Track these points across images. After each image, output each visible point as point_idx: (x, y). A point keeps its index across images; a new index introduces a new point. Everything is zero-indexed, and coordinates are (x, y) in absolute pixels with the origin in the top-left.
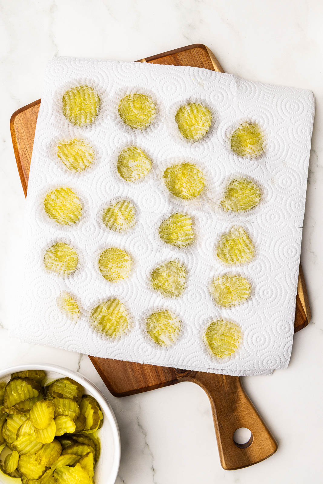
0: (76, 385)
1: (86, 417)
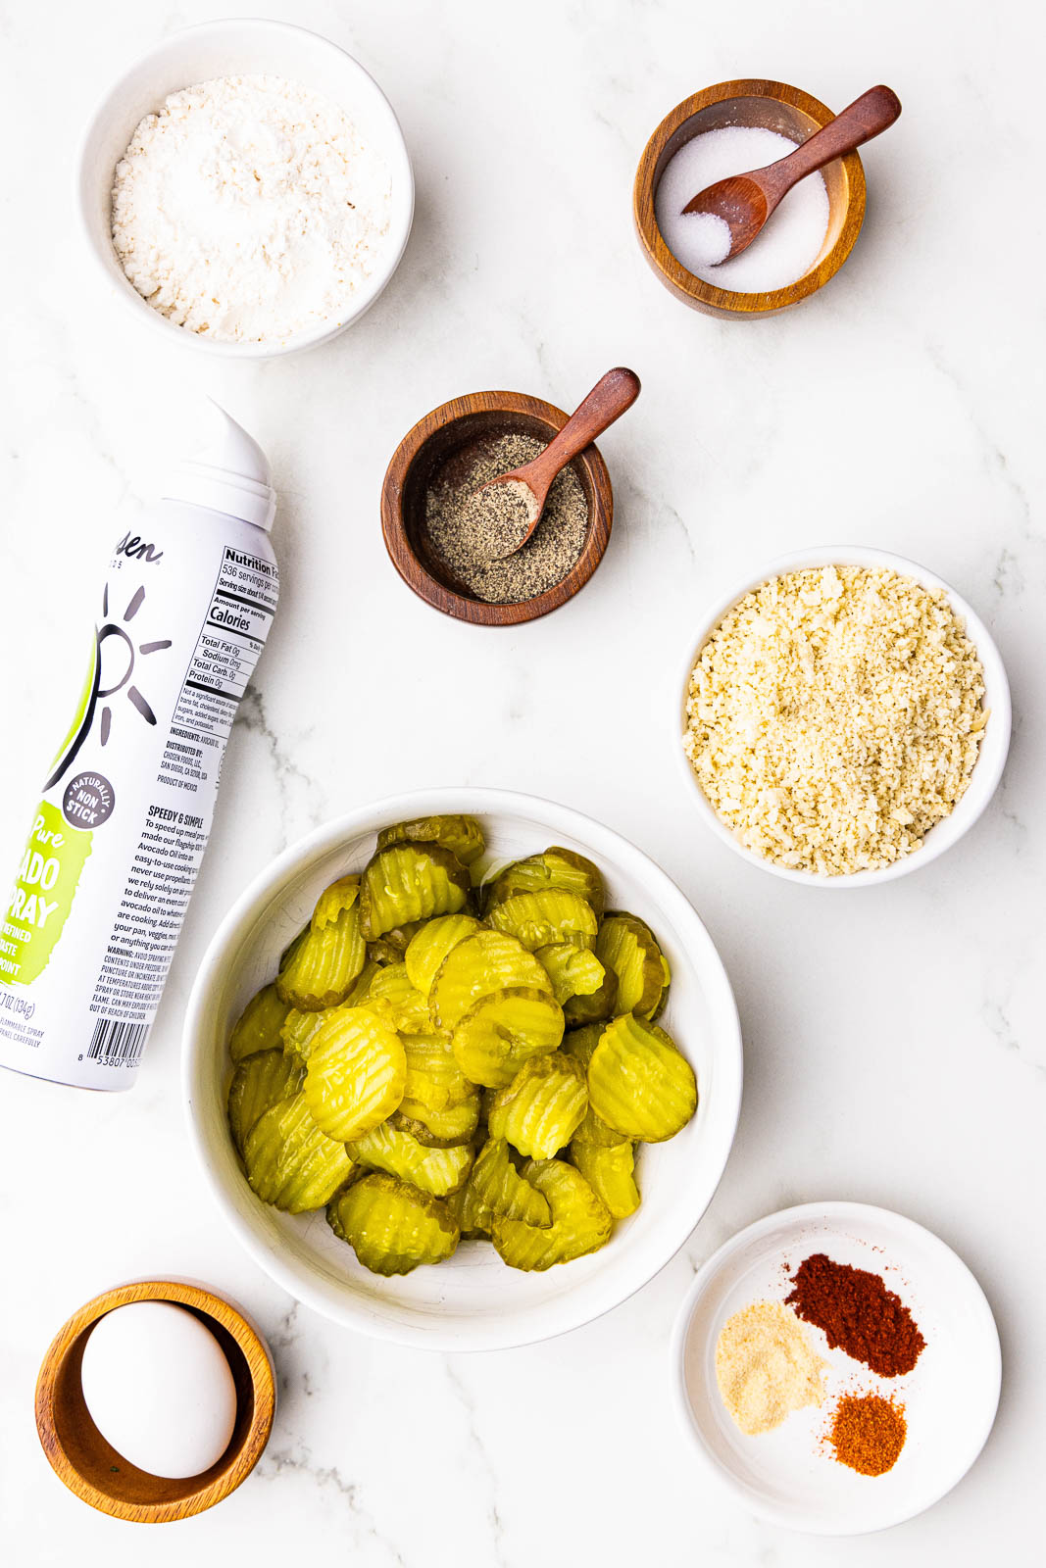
0: (585, 871)
1: (619, 973)
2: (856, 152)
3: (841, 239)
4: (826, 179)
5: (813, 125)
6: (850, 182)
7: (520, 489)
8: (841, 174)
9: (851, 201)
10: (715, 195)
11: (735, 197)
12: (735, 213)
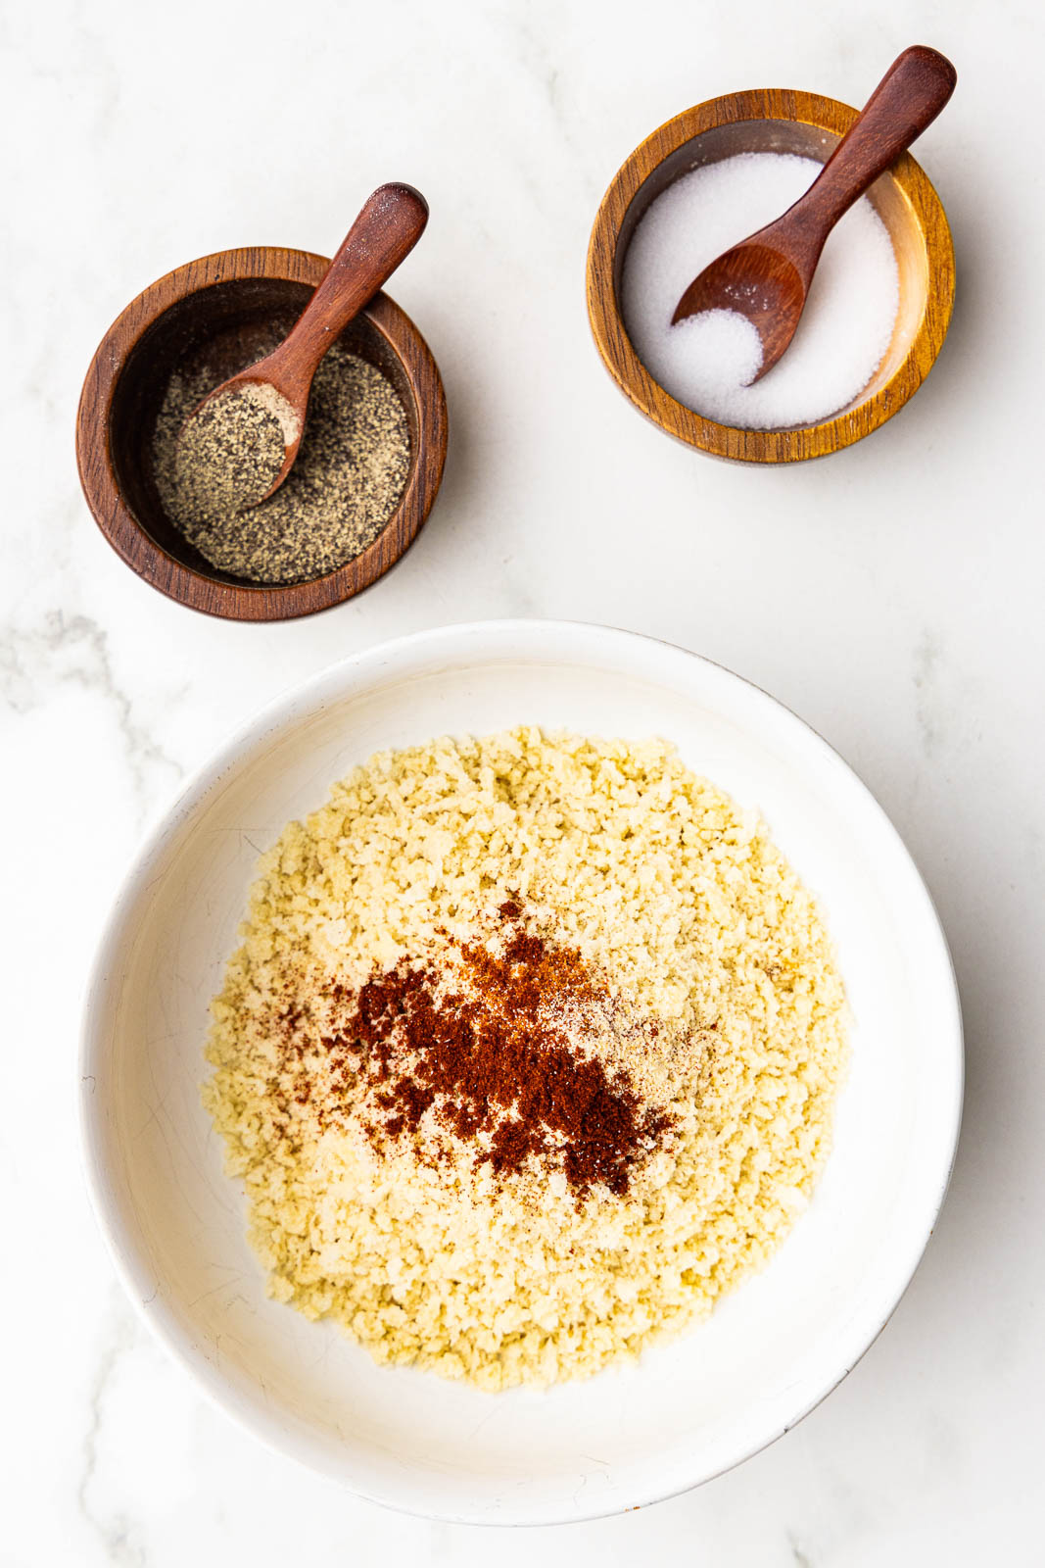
2: (909, 156)
3: (931, 297)
4: (876, 207)
5: (830, 137)
6: (914, 204)
7: (264, 396)
8: (897, 195)
9: (928, 232)
10: (712, 283)
11: (745, 275)
12: (751, 297)
